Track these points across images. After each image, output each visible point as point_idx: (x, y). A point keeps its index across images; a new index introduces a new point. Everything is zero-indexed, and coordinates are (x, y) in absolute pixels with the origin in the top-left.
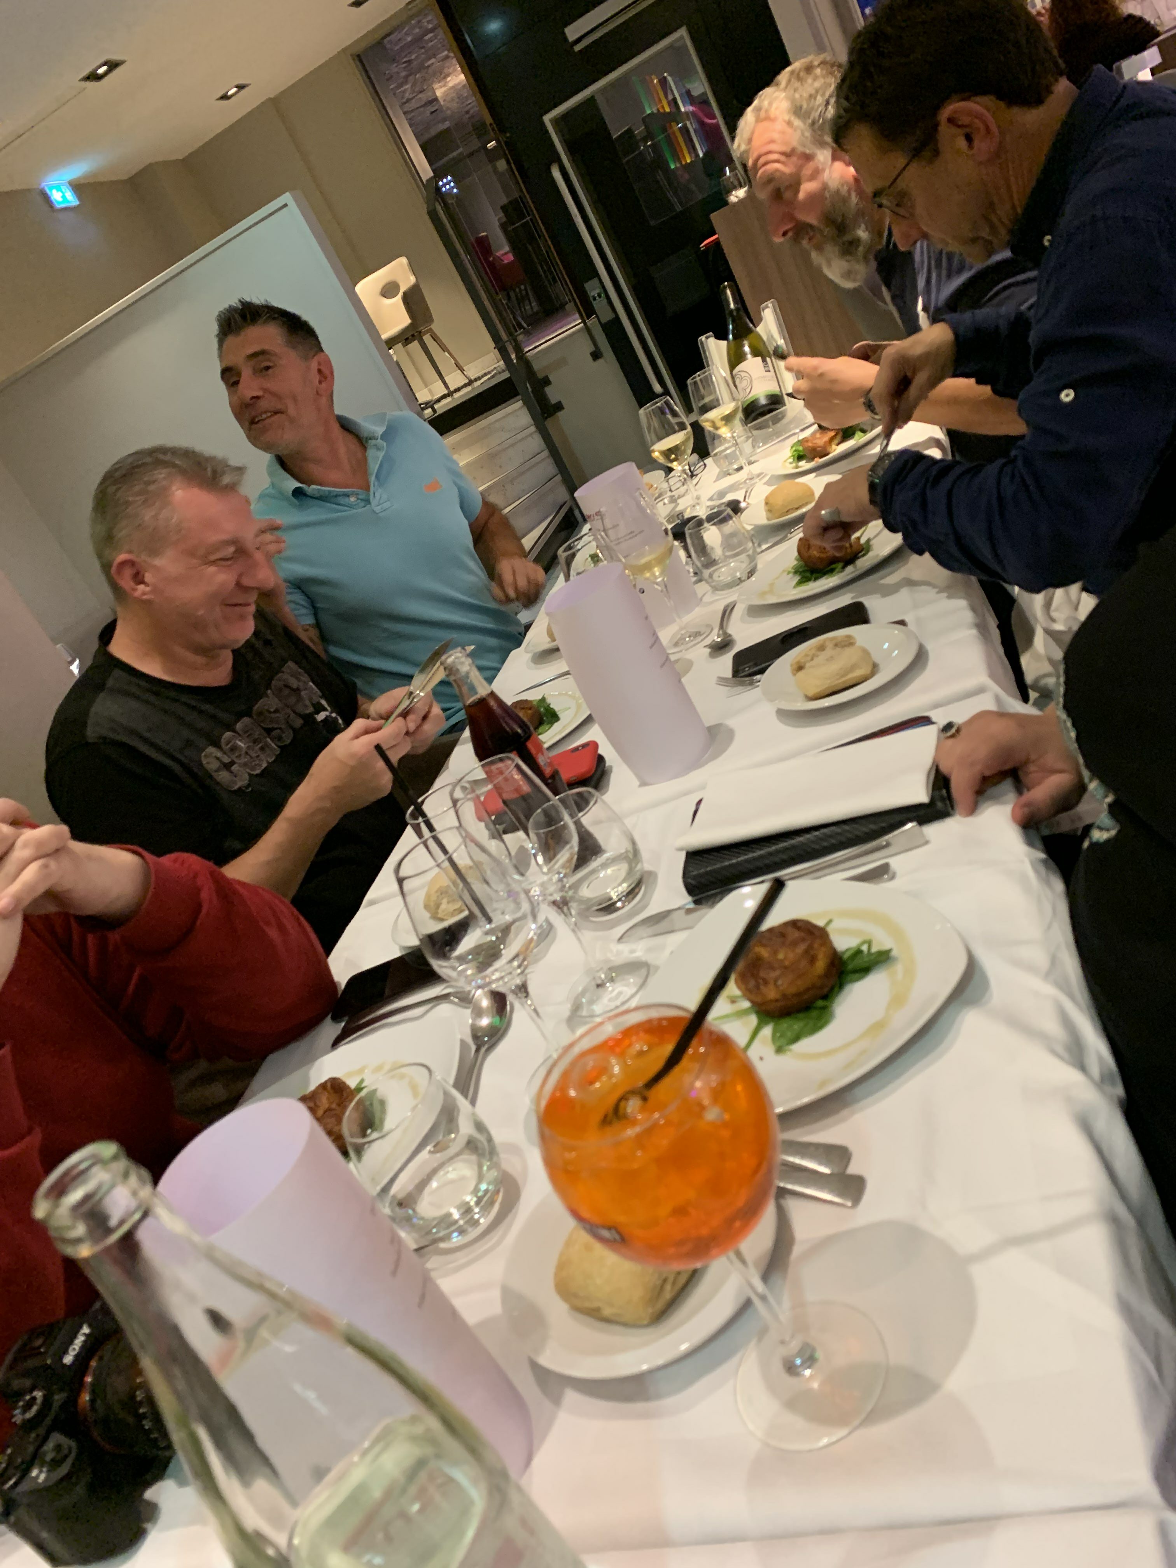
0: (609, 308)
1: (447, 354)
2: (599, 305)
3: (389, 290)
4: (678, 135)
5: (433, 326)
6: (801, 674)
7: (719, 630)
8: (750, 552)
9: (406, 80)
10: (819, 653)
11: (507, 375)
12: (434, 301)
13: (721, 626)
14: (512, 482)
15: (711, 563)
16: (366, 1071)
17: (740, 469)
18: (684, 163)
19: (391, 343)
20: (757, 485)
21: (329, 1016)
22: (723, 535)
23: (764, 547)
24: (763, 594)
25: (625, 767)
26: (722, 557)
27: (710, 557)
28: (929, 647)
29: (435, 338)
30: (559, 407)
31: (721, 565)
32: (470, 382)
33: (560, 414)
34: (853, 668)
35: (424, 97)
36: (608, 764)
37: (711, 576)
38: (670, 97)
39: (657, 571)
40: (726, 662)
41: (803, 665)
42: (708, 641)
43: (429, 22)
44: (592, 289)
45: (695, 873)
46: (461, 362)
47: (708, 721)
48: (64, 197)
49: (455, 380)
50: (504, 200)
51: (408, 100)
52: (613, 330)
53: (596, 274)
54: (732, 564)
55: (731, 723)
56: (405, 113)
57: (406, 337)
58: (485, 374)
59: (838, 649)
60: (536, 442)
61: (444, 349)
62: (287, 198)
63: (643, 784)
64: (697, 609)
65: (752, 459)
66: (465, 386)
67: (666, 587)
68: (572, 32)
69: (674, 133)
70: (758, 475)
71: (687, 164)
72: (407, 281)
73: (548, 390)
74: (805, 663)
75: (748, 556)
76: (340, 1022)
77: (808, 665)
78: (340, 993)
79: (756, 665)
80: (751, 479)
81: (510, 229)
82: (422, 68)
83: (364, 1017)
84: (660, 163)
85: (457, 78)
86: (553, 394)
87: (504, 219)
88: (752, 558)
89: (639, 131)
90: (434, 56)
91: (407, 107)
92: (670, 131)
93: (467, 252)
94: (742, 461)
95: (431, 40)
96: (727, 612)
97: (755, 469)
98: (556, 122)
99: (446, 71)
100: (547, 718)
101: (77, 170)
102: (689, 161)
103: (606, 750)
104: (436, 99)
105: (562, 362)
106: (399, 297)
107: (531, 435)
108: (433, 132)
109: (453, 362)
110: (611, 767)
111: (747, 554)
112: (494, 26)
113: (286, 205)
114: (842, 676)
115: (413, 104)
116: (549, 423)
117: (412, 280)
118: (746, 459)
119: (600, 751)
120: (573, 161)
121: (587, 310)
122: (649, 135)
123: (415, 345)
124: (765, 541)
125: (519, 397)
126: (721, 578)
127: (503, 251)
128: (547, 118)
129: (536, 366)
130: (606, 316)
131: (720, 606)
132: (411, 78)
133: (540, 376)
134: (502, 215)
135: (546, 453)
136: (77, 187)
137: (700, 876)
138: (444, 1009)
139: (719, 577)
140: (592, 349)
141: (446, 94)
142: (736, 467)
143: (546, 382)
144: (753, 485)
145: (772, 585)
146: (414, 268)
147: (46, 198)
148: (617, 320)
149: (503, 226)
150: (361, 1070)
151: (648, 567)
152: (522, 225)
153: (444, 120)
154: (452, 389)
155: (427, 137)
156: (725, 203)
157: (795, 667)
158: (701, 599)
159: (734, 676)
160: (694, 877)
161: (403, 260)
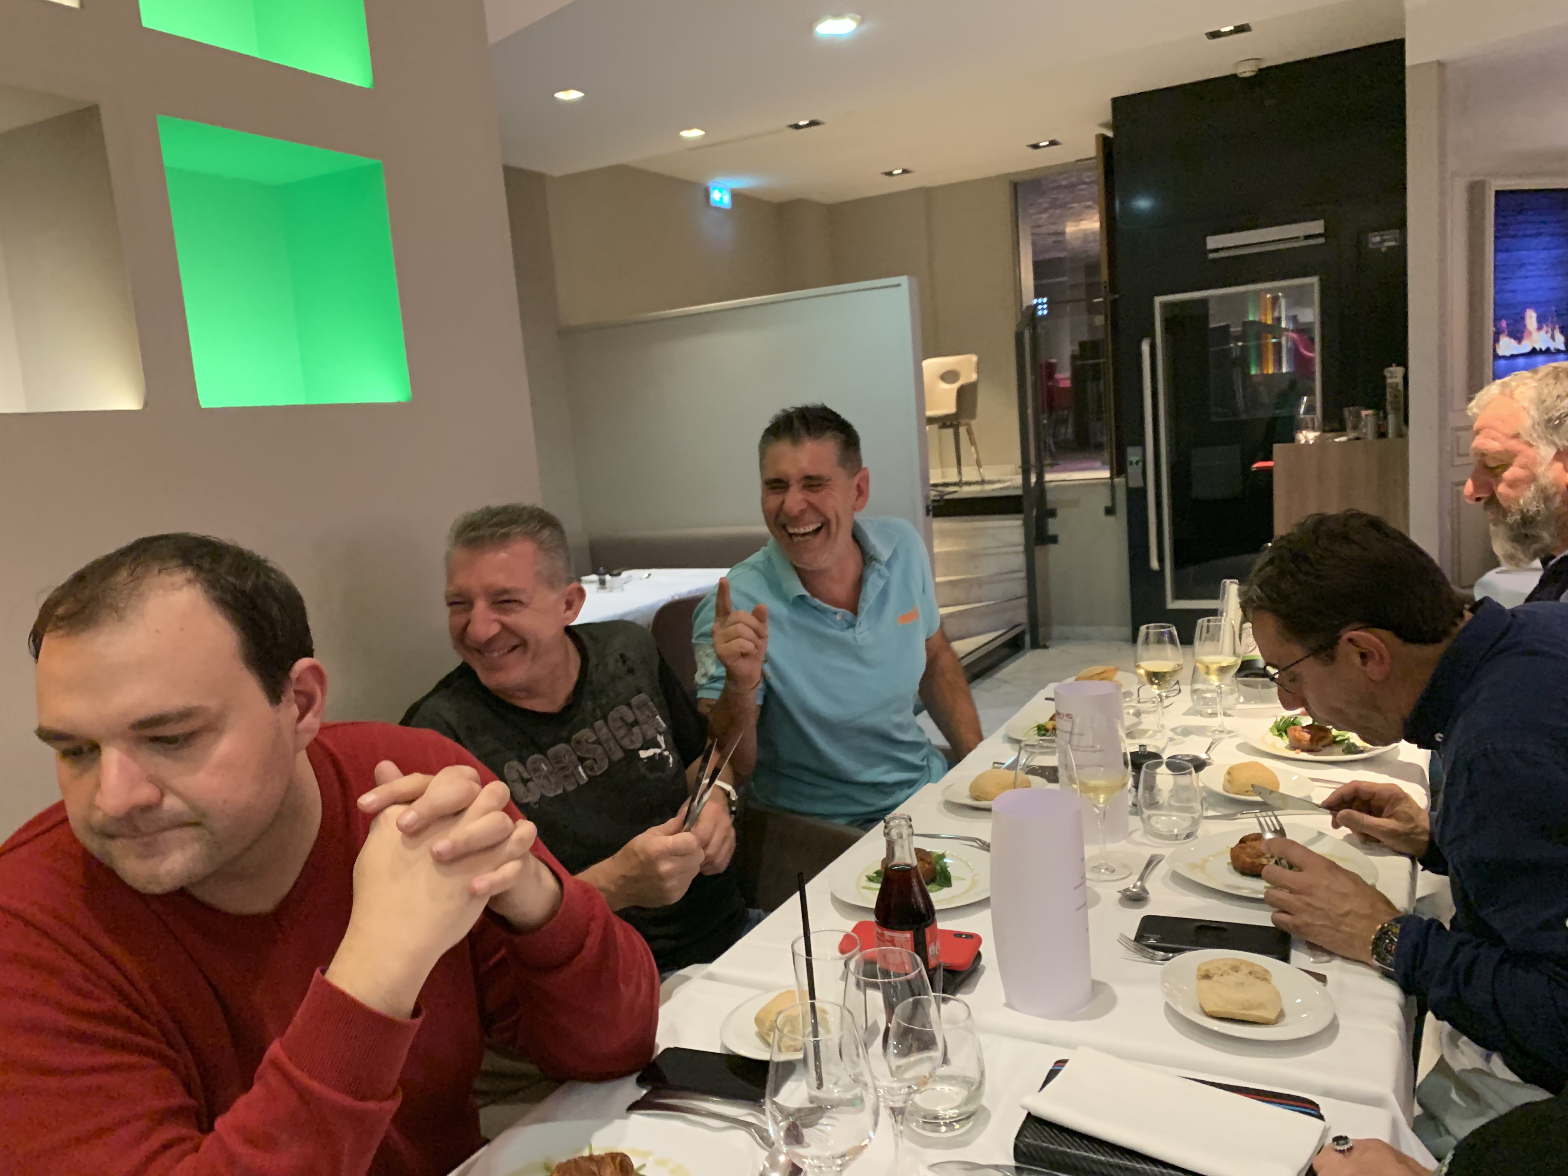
0: (1140, 477)
1: (973, 448)
2: (1133, 471)
3: (949, 376)
4: (1270, 347)
5: (973, 423)
6: (1205, 983)
7: (1138, 880)
8: (1196, 816)
9: (1046, 210)
10: (1230, 971)
11: (1019, 492)
12: (984, 400)
13: (1141, 878)
14: (980, 585)
15: (1153, 804)
16: (650, 1158)
17: (1214, 714)
18: (1265, 372)
19: (931, 420)
20: (1224, 740)
21: (635, 1077)
22: (1175, 784)
23: (1210, 813)
24: (1194, 866)
25: (998, 975)
26: (1166, 804)
27: (1154, 799)
28: (1342, 1022)
29: (969, 432)
30: (1054, 540)
31: (1163, 812)
32: (983, 482)
33: (1052, 547)
34: (1261, 1006)
35: (1053, 228)
36: (983, 962)
37: (1149, 817)
38: (1276, 314)
39: (1102, 798)
40: (1133, 919)
41: (1210, 975)
42: (1123, 886)
43: (1088, 177)
44: (1133, 454)
45: (1031, 1141)
46: (982, 461)
47: (1097, 975)
48: (721, 198)
49: (970, 473)
50: (1085, 337)
51: (1039, 226)
52: (1136, 497)
53: (1142, 443)
54: (1174, 818)
55: (1118, 990)
56: (1033, 234)
57: (944, 422)
58: (999, 481)
59: (1251, 978)
60: (1019, 561)
61: (973, 443)
62: (903, 280)
63: (1009, 1005)
64: (1123, 842)
65: (1229, 712)
66: (977, 483)
67: (1104, 814)
68: (1213, 242)
69: (1266, 344)
70: (1230, 732)
71: (1268, 375)
72: (969, 376)
73: (1051, 521)
74: (1214, 974)
75: (1193, 818)
76: (643, 1087)
77: (1215, 978)
78: (654, 1057)
79: (1162, 940)
80: (1221, 732)
81: (1079, 363)
82: (1063, 206)
83: (666, 1097)
84: (1243, 362)
85: (1092, 224)
86: (1053, 526)
87: (1077, 353)
88: (1195, 823)
89: (1235, 329)
90: (1079, 202)
91: (1037, 230)
92: (1263, 342)
93: (1034, 372)
94: (1219, 709)
95: (1082, 190)
96: (1151, 863)
97: (1228, 723)
98: (1165, 306)
99: (1083, 216)
100: (940, 879)
101: (742, 183)
102: (1270, 372)
103: (987, 950)
104: (1063, 233)
105: (1075, 503)
106: (955, 386)
107: (1017, 553)
108: (1047, 256)
109: (975, 456)
110: (984, 968)
111: (1193, 815)
112: (1143, 204)
113: (898, 285)
114: (1244, 1009)
115: (1043, 230)
116: (1038, 551)
117: (974, 377)
118: (1224, 709)
119: (981, 949)
120: (1165, 341)
121: (1119, 468)
122: (1242, 337)
123: (950, 432)
124: (1213, 806)
125: (1021, 516)
126: (1158, 826)
127: (1064, 376)
128: (1158, 300)
129: (1050, 497)
130: (1135, 482)
131: (1146, 853)
132: (1051, 211)
133: (1050, 506)
134: (1077, 348)
135: (1023, 574)
136: (736, 196)
137: (1035, 1147)
138: (741, 1136)
139: (1157, 823)
140: (1109, 504)
141: (1074, 233)
142: (1210, 711)
143: (1053, 513)
144: (1221, 739)
145: (1205, 861)
146: (980, 368)
147: (707, 194)
148: (1143, 491)
149: (1074, 358)
150: (647, 1154)
151: (1096, 790)
152: (1092, 365)
153: (1064, 250)
154: (965, 479)
155: (1041, 257)
156: (1292, 439)
157: (1203, 973)
158: (1130, 834)
159: (1136, 940)
160: (1027, 1145)
161: (974, 358)
